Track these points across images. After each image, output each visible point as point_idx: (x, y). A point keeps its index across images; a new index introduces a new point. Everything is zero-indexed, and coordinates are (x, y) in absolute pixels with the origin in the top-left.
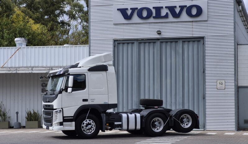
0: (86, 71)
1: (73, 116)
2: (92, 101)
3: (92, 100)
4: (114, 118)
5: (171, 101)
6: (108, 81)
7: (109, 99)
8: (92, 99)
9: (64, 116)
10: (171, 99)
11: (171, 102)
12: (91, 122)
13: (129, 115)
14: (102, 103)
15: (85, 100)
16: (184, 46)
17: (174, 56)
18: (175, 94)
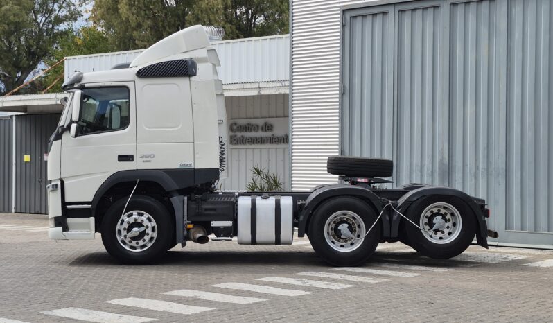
0: (131, 79)
1: (91, 200)
2: (145, 159)
3: (144, 156)
4: (215, 210)
5: (475, 164)
6: (194, 105)
7: (197, 156)
8: (145, 154)
9: (67, 200)
10: (476, 160)
11: (477, 168)
12: (144, 218)
13: (259, 200)
14: (175, 165)
15: (123, 158)
16: (513, 10)
17: (487, 42)
18: (486, 146)
